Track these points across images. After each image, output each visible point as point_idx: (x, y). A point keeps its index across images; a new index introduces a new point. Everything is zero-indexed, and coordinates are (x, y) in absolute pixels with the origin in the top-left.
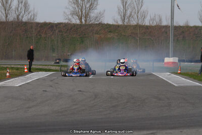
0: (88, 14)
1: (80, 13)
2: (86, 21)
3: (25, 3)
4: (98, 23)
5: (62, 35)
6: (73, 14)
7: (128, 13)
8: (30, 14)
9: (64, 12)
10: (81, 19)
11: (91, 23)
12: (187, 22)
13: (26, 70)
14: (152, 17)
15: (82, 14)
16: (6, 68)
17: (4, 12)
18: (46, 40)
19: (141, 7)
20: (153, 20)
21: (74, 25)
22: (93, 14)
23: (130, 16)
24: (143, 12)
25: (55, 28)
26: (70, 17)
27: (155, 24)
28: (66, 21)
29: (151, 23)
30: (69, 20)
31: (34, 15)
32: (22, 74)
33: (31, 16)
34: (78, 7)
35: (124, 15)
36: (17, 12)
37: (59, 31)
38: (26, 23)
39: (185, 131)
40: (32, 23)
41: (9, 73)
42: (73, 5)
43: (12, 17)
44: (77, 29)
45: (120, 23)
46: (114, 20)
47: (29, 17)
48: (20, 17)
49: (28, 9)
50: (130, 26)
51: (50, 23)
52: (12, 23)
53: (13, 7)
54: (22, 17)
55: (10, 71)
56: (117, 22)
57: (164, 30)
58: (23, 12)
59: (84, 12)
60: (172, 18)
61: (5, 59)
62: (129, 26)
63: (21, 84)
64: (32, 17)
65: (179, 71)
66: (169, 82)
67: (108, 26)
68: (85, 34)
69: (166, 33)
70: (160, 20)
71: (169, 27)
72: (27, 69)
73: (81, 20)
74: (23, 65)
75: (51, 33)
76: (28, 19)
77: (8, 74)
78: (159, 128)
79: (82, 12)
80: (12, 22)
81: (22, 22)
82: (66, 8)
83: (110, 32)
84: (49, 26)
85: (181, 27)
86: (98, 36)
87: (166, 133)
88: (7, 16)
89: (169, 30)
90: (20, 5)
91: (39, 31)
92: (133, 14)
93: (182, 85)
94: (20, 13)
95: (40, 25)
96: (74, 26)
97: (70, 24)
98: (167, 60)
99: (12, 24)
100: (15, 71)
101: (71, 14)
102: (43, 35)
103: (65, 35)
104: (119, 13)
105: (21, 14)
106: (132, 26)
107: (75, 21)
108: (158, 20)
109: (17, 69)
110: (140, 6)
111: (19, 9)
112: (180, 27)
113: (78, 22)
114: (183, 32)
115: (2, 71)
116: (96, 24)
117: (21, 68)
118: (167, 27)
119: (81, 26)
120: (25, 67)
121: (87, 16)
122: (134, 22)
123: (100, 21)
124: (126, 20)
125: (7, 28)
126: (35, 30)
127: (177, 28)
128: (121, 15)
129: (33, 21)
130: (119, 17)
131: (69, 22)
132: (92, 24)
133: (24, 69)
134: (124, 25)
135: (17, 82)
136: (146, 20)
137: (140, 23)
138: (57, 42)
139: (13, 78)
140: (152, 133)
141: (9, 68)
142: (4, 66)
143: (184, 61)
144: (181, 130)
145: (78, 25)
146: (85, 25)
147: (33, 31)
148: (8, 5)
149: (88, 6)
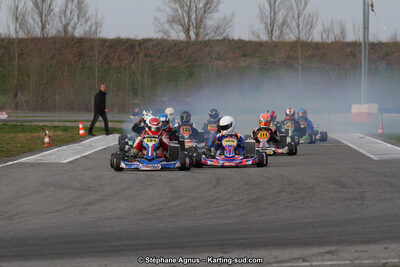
0: (201, 21)
1: (186, 20)
2: (197, 35)
3: (79, 3)
4: (221, 38)
5: (151, 62)
6: (173, 20)
7: (280, 18)
8: (89, 23)
9: (155, 18)
10: (187, 31)
11: (207, 38)
12: (395, 34)
13: (82, 132)
14: (327, 25)
15: (189, 20)
16: (43, 128)
17: (38, 19)
18: (120, 73)
19: (305, 5)
20: (328, 31)
21: (176, 43)
22: (211, 22)
23: (283, 25)
24: (309, 16)
25: (137, 48)
26: (167, 27)
27: (331, 39)
28: (159, 36)
29: (324, 36)
30: (165, 33)
31: (96, 24)
32: (75, 139)
33: (91, 26)
34: (182, 7)
35: (273, 23)
36: (63, 19)
37: (146, 56)
38: (81, 41)
39: (393, 246)
40: (93, 40)
41: (49, 137)
42: (173, 5)
43: (54, 29)
44: (180, 50)
45: (264, 37)
46: (253, 32)
47: (87, 28)
48: (70, 28)
49: (85, 13)
50: (284, 44)
51: (128, 40)
52: (54, 40)
53: (56, 10)
54: (74, 28)
55: (51, 134)
56: (258, 36)
57: (349, 50)
58: (76, 19)
59: (193, 16)
60: (366, 27)
61: (41, 110)
62: (282, 43)
63: (72, 159)
64: (94, 28)
65: (380, 131)
66: (361, 151)
67: (241, 44)
68: (196, 61)
69: (355, 56)
70: (343, 31)
71: (361, 44)
72: (83, 128)
73: (189, 33)
74: (75, 121)
75: (131, 59)
76: (85, 32)
77: (47, 140)
78: (342, 242)
79: (189, 17)
80: (54, 37)
81: (73, 38)
82: (159, 10)
83: (245, 55)
84: (126, 44)
85: (383, 44)
86: (222, 63)
87: (356, 251)
88: (43, 28)
89: (361, 51)
90: (70, 5)
91: (107, 56)
92: (289, 20)
93: (386, 157)
94: (70, 20)
95: (107, 44)
96: (175, 45)
97: (166, 40)
98: (356, 108)
99: (55, 43)
100: (60, 133)
101: (168, 21)
102: (115, 64)
103: (157, 62)
104: (263, 18)
105: (72, 23)
106: (288, 43)
107: (177, 34)
108: (337, 32)
109: (65, 129)
110: (303, 4)
111: (68, 13)
112: (381, 45)
113: (182, 36)
114: (387, 54)
115: (36, 134)
116: (218, 41)
117: (73, 128)
118: (355, 45)
119: (187, 44)
120: (81, 126)
121: (199, 24)
122: (290, 36)
123: (225, 35)
124: (276, 33)
125: (43, 49)
126: (100, 52)
127: (375, 47)
128: (266, 23)
129: (93, 37)
130: (262, 27)
131: (165, 37)
132: (209, 41)
133: (79, 129)
134: (273, 42)
135: (65, 154)
136: (315, 32)
137: (303, 37)
138: (142, 77)
139: (56, 146)
140: (328, 253)
141: (49, 128)
142: (38, 124)
143: (389, 111)
144: (386, 246)
145: (181, 42)
146: (197, 42)
147: (94, 56)
148: (46, 6)
149: (201, 5)
